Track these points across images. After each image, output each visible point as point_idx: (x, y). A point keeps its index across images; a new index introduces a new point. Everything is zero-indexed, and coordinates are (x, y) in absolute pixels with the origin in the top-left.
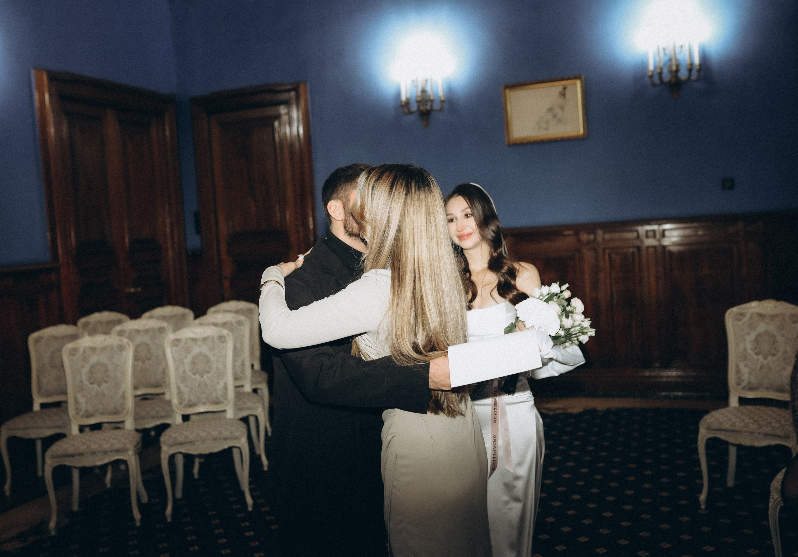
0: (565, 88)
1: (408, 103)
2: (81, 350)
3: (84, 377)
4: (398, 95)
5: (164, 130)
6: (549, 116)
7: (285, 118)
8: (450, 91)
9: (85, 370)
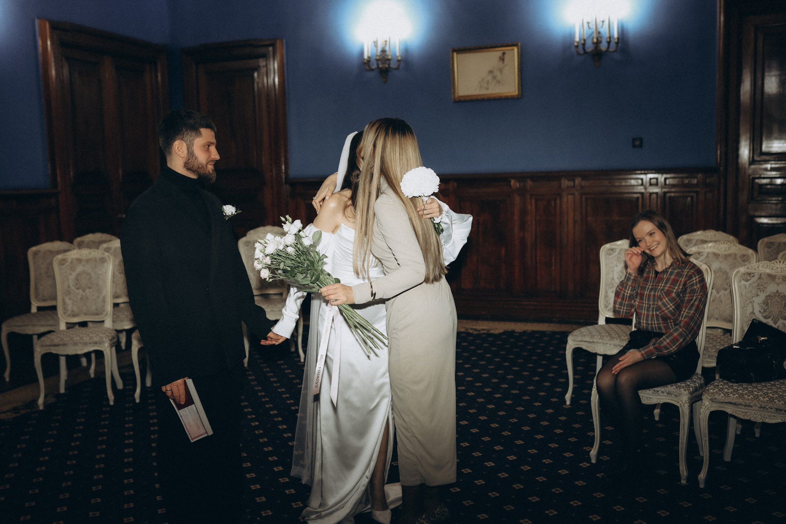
0: (504, 54)
1: (369, 61)
2: (69, 260)
3: (71, 283)
4: (362, 53)
5: (157, 77)
6: (490, 78)
7: (264, 70)
8: (406, 51)
9: (72, 277)
